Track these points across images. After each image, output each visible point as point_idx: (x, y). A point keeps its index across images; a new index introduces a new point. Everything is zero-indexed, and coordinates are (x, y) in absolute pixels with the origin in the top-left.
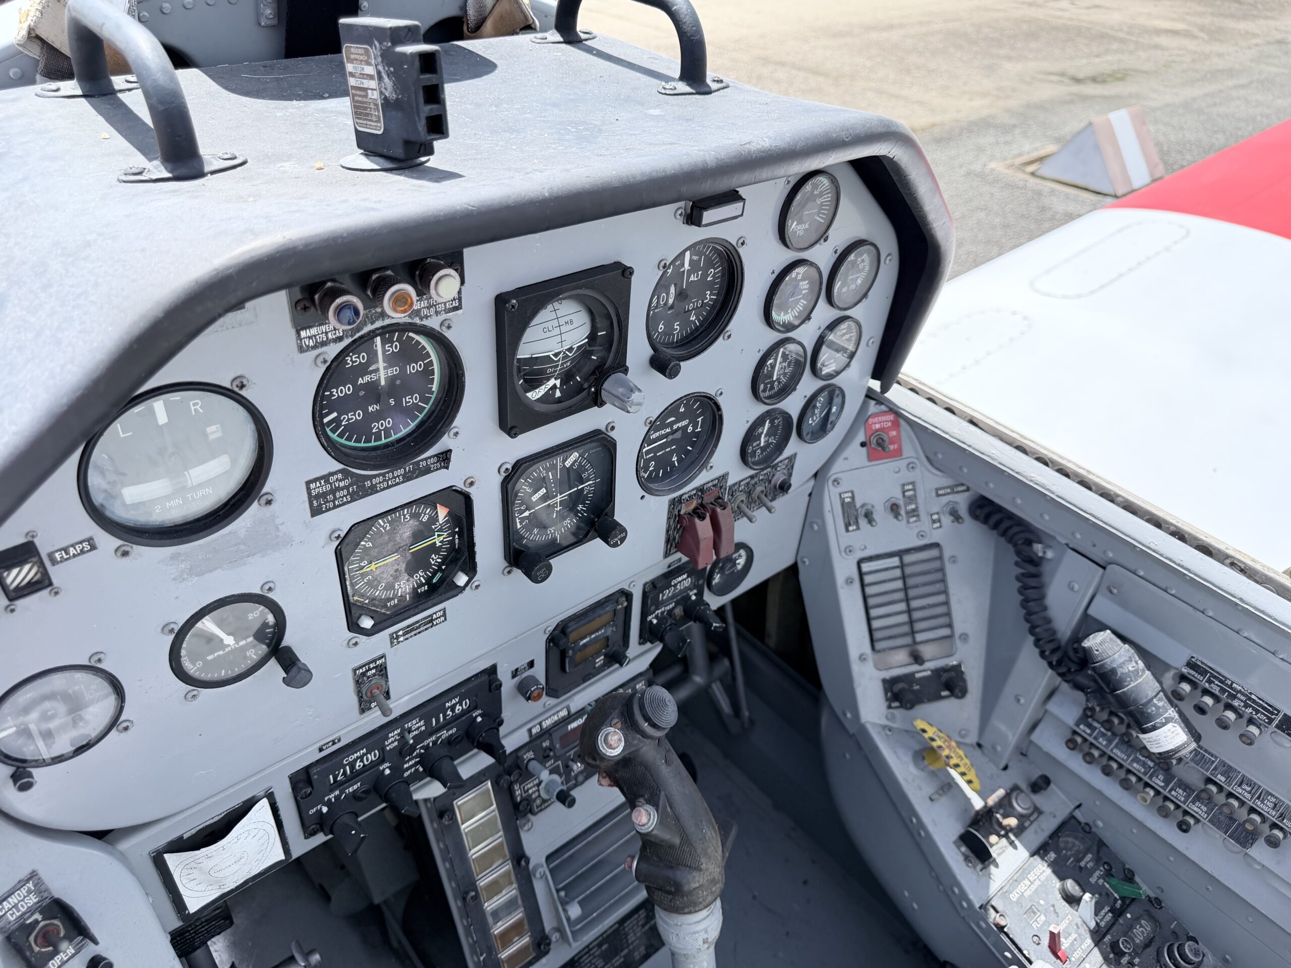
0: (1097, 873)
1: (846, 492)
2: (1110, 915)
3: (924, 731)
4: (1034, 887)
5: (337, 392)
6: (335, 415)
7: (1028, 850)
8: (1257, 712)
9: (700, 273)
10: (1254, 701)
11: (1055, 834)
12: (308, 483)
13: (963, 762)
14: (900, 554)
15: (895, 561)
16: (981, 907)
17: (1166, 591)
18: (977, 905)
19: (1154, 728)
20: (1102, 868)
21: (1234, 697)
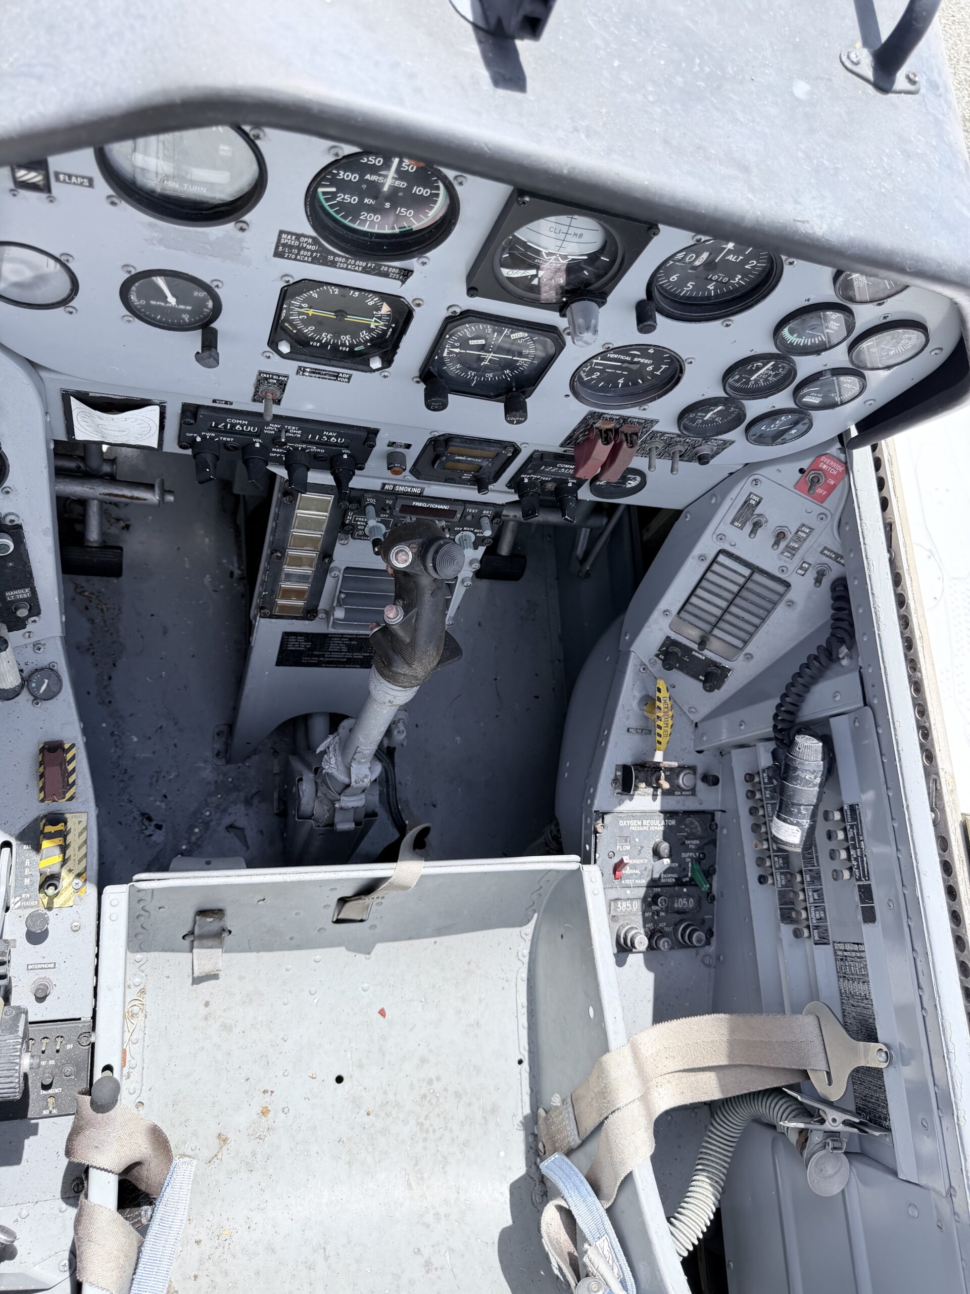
0: (691, 854)
1: (756, 495)
2: (674, 880)
3: (659, 690)
4: (641, 828)
5: (344, 175)
6: (334, 190)
7: (662, 807)
8: (858, 868)
9: (741, 258)
10: (862, 861)
11: (688, 813)
12: (281, 232)
13: (666, 729)
14: (754, 569)
15: (746, 572)
16: (595, 812)
17: (881, 755)
18: (595, 809)
19: (785, 821)
20: (697, 854)
21: (855, 848)
